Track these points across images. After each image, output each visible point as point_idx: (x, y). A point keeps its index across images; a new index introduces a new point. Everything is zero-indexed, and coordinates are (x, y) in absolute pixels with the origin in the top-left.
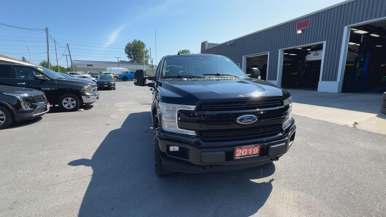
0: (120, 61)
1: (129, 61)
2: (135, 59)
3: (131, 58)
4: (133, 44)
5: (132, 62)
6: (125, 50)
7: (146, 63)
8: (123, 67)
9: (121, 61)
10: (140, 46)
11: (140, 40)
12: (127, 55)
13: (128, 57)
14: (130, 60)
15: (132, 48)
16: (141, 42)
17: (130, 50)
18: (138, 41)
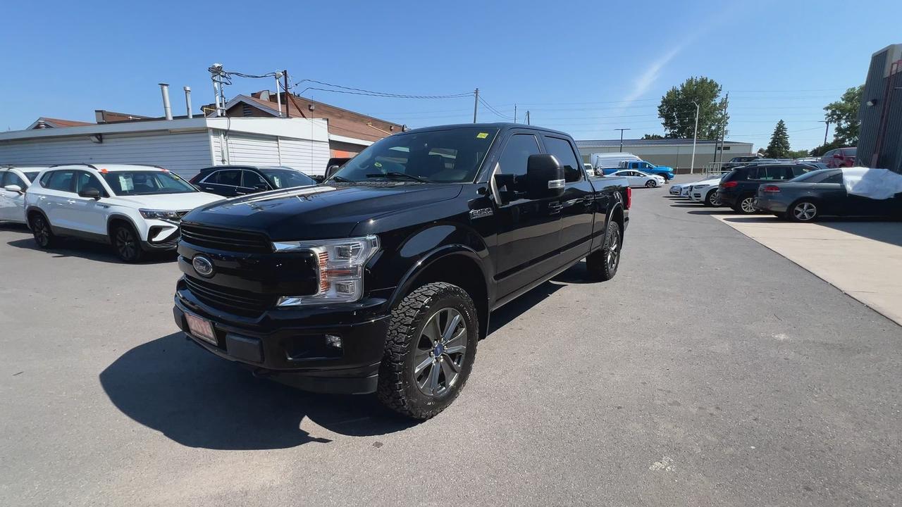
0: (646, 135)
1: (667, 135)
2: (681, 130)
3: (672, 126)
4: (684, 90)
5: (674, 136)
6: (659, 107)
7: (713, 137)
8: (630, 153)
9: (648, 137)
10: (705, 92)
11: (704, 77)
12: (663, 120)
13: (665, 124)
14: (668, 132)
15: (679, 100)
16: (709, 81)
17: (671, 109)
18: (698, 80)
